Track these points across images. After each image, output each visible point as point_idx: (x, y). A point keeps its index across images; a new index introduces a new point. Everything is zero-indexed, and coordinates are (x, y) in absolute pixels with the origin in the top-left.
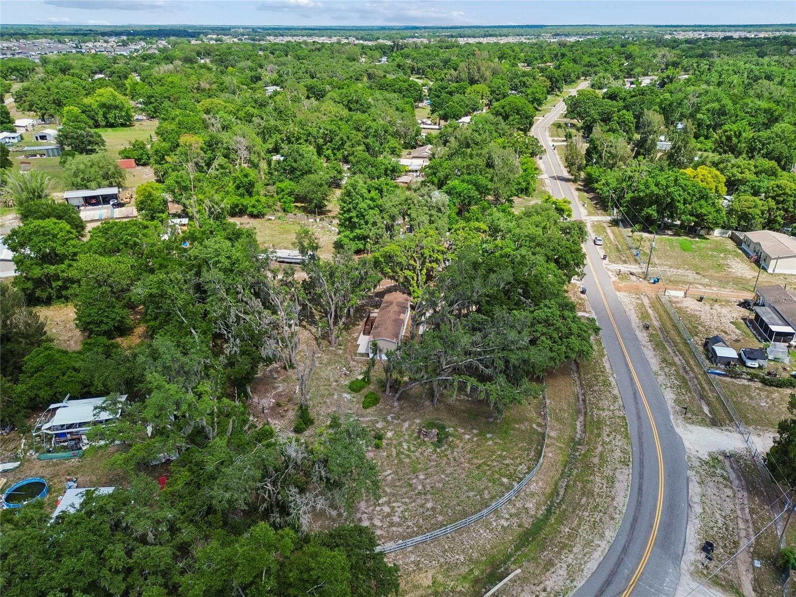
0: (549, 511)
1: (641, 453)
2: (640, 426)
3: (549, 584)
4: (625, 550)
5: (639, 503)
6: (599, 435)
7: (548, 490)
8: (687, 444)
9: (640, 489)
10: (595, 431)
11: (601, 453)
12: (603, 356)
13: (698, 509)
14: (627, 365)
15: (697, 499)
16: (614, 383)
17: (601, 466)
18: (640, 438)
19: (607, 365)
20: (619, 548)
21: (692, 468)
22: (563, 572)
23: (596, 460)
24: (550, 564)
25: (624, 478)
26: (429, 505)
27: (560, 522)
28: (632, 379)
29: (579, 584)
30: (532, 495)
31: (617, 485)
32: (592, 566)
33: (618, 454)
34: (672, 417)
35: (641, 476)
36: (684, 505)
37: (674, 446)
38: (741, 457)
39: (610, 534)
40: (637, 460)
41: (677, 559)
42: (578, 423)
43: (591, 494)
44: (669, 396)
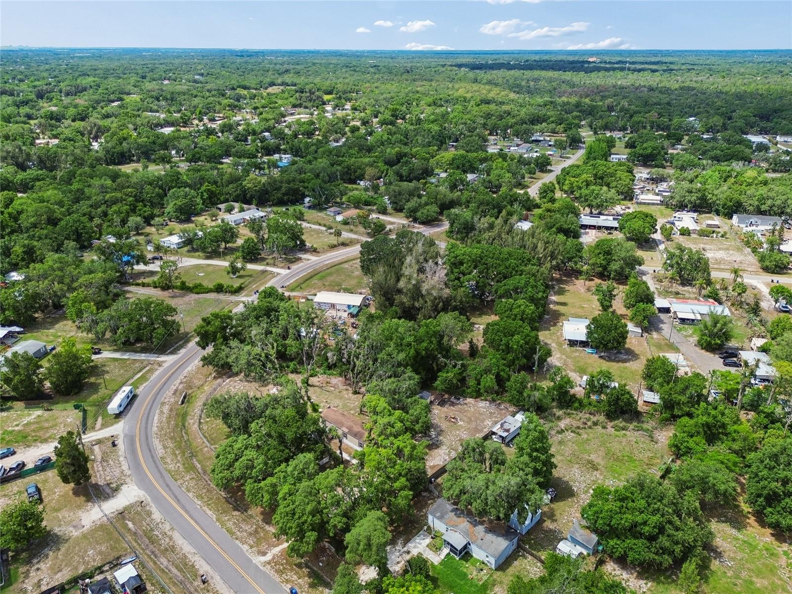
0: (184, 427)
1: (157, 467)
2: (165, 481)
3: (167, 406)
4: (146, 428)
5: (148, 445)
6: (184, 464)
7: (189, 430)
8: (135, 487)
9: (150, 451)
10: (187, 465)
11: (177, 457)
12: (218, 520)
13: (121, 459)
14: (196, 522)
15: (123, 463)
16: (196, 500)
17: (173, 451)
18: (161, 474)
19: (210, 513)
20: (149, 427)
21: (129, 476)
22: (165, 411)
23: (177, 452)
24: (171, 410)
25: (160, 451)
27: (177, 425)
28: (187, 511)
29: (157, 412)
30: (193, 424)
31: (161, 447)
32: (156, 418)
33: (169, 460)
34: (149, 499)
35: (152, 457)
36: (128, 456)
37: (144, 483)
38: (103, 500)
39: (155, 429)
40: (158, 462)
41: (125, 436)
42: (199, 466)
43: (171, 438)
44: (157, 516)
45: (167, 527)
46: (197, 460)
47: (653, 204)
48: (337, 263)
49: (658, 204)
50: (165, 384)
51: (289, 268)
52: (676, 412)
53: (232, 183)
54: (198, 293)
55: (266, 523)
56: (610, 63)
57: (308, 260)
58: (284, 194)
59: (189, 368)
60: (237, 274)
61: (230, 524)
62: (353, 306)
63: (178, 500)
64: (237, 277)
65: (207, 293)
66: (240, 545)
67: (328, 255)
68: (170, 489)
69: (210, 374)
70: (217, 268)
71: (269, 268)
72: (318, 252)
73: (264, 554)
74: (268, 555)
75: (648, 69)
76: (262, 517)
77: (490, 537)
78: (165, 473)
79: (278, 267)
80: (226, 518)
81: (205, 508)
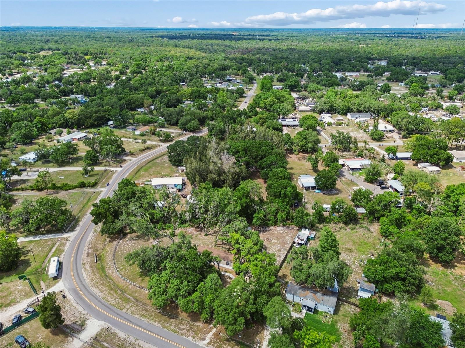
0: (106, 275)
1: (104, 304)
2: (114, 312)
3: (88, 265)
4: (81, 281)
5: (89, 292)
6: (121, 299)
7: (112, 277)
8: (96, 320)
9: (92, 295)
10: (123, 299)
11: (113, 295)
12: (163, 327)
13: (75, 305)
14: (150, 331)
15: (77, 307)
16: (142, 318)
17: (108, 292)
18: (109, 308)
19: (156, 324)
20: (83, 281)
21: (87, 314)
22: (88, 268)
23: (112, 292)
24: (92, 267)
25: (100, 295)
26: (125, 252)
27: (101, 276)
28: (140, 327)
29: (83, 270)
30: (113, 272)
31: (99, 291)
32: (84, 274)
33: (109, 298)
34: (110, 326)
35: (96, 299)
36: (79, 302)
37: (99, 316)
38: (78, 334)
39: (87, 281)
40: (102, 301)
41: (69, 290)
42: (131, 298)
43: (102, 284)
44: (121, 334)
45: (132, 340)
46: (128, 295)
47: (307, 111)
48: (150, 160)
49: (309, 111)
50: (78, 251)
51: (121, 167)
52: (376, 215)
53: (56, 115)
54: (67, 190)
55: (194, 321)
56: (245, 35)
57: (131, 160)
58: (94, 121)
59: (89, 238)
60: (89, 174)
61: (172, 327)
62: (178, 185)
63: (130, 321)
64: (89, 176)
65: (74, 188)
66: (186, 338)
67: (142, 156)
68: (122, 317)
69: (106, 240)
70: (71, 172)
71: (108, 168)
72: (135, 155)
73: (204, 339)
74: (207, 339)
75: (266, 39)
76: (190, 318)
77: (326, 298)
78: (112, 307)
79: (113, 167)
80: (168, 324)
81: (151, 322)
